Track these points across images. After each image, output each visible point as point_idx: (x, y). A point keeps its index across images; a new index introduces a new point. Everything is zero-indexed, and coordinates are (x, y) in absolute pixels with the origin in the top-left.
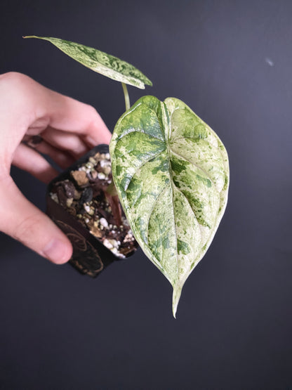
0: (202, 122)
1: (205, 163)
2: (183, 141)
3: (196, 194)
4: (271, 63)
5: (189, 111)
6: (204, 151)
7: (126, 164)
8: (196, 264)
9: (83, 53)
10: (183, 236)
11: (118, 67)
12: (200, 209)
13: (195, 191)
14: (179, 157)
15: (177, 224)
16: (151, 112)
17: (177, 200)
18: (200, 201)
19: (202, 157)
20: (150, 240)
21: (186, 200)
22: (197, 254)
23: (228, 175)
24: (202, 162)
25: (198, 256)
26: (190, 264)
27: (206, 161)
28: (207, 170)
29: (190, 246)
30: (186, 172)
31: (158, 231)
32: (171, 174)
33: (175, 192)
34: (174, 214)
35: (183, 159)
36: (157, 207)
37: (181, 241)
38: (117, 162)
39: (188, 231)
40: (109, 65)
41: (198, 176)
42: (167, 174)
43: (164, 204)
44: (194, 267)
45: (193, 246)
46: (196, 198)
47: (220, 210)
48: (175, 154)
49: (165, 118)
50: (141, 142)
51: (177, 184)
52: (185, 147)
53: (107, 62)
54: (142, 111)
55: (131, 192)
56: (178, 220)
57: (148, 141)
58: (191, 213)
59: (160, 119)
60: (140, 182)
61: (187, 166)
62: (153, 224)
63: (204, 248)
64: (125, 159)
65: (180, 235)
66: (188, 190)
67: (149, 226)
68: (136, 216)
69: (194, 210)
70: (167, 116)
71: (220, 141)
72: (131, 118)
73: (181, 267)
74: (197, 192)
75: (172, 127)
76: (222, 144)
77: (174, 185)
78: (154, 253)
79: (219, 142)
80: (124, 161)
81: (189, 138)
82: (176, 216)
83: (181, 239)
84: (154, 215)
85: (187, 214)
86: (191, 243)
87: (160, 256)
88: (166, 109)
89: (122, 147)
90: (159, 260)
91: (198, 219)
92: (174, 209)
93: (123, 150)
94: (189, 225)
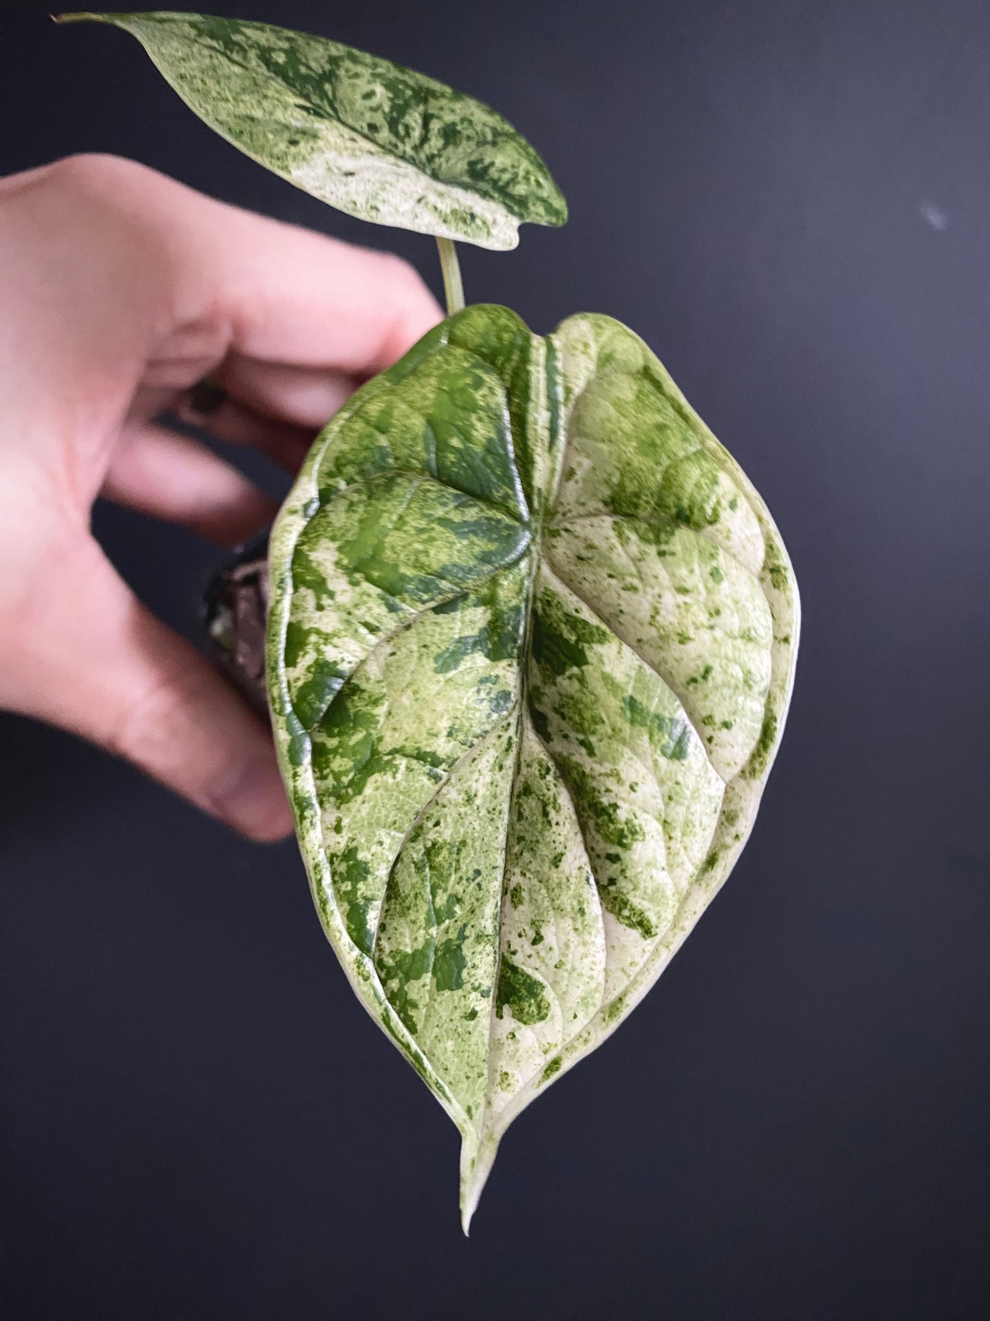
0: (713, 442)
1: (675, 645)
2: (603, 530)
3: (611, 783)
4: (935, 219)
5: (658, 385)
6: (683, 591)
7: (328, 621)
8: (567, 1065)
9: (277, 85)
10: (529, 949)
11: (425, 139)
12: (615, 850)
13: (607, 768)
14: (571, 602)
15: (511, 895)
16: (478, 383)
17: (527, 791)
18: (622, 814)
19: (668, 618)
20: (384, 943)
21: (564, 799)
22: (576, 1027)
23: (782, 711)
24: (664, 638)
25: (582, 1038)
26: (542, 1061)
27: (684, 639)
28: (681, 679)
29: (549, 995)
30: (582, 680)
31: (421, 913)
32: (525, 674)
33: (524, 757)
34: (508, 848)
35: (587, 614)
36: (434, 811)
37: (514, 969)
38: (295, 607)
39: (548, 932)
40: (384, 135)
41: (632, 704)
42: (508, 674)
43: (469, 800)
44: (556, 1076)
45: (562, 997)
46: (605, 800)
47: (711, 861)
48: (557, 585)
49: (539, 417)
50: (414, 522)
51: (541, 725)
52: (605, 561)
53: (379, 119)
54: (442, 377)
55: (332, 743)
56: (516, 879)
57: (444, 522)
58: (576, 858)
59: (520, 421)
60: (376, 702)
61: (594, 651)
62: (408, 880)
63: (613, 1009)
64: (326, 601)
65: (516, 943)
66: (580, 756)
67: (392, 886)
68: (341, 842)
69: (589, 849)
70: (553, 406)
71: (779, 542)
72: (387, 412)
73: (503, 1065)
74: (615, 775)
75: (566, 457)
76: (785, 560)
77: (528, 724)
78: (392, 998)
79: (770, 548)
80: (320, 608)
81: (630, 516)
82: (511, 858)
83: (517, 960)
84: (420, 846)
85: (557, 861)
86: (555, 984)
87: (418, 1016)
88: (551, 370)
89: (325, 543)
90: (412, 1029)
91: (602, 889)
92: (511, 825)
93: (324, 556)
94: (559, 910)
